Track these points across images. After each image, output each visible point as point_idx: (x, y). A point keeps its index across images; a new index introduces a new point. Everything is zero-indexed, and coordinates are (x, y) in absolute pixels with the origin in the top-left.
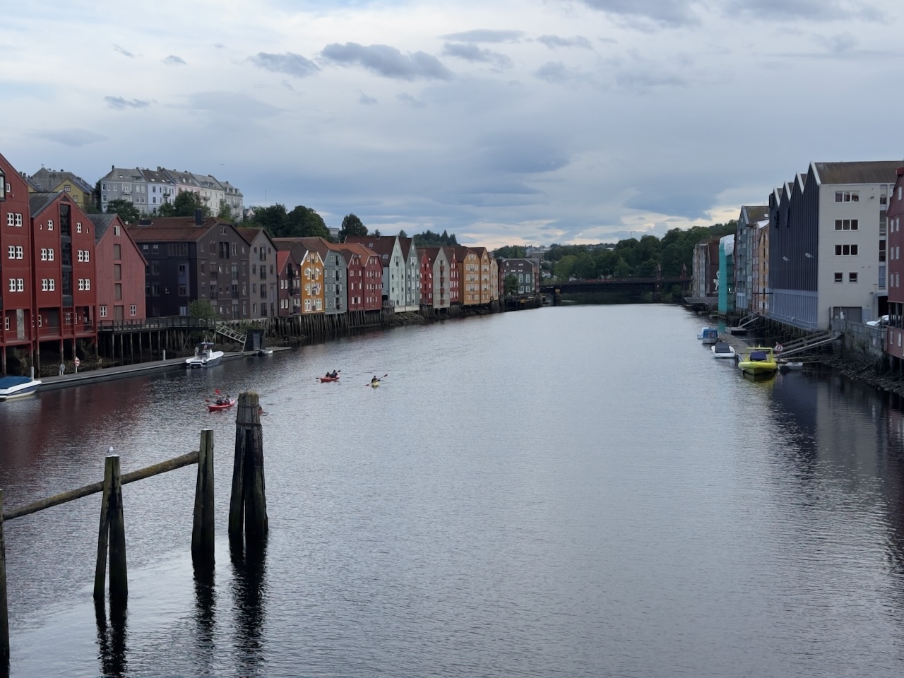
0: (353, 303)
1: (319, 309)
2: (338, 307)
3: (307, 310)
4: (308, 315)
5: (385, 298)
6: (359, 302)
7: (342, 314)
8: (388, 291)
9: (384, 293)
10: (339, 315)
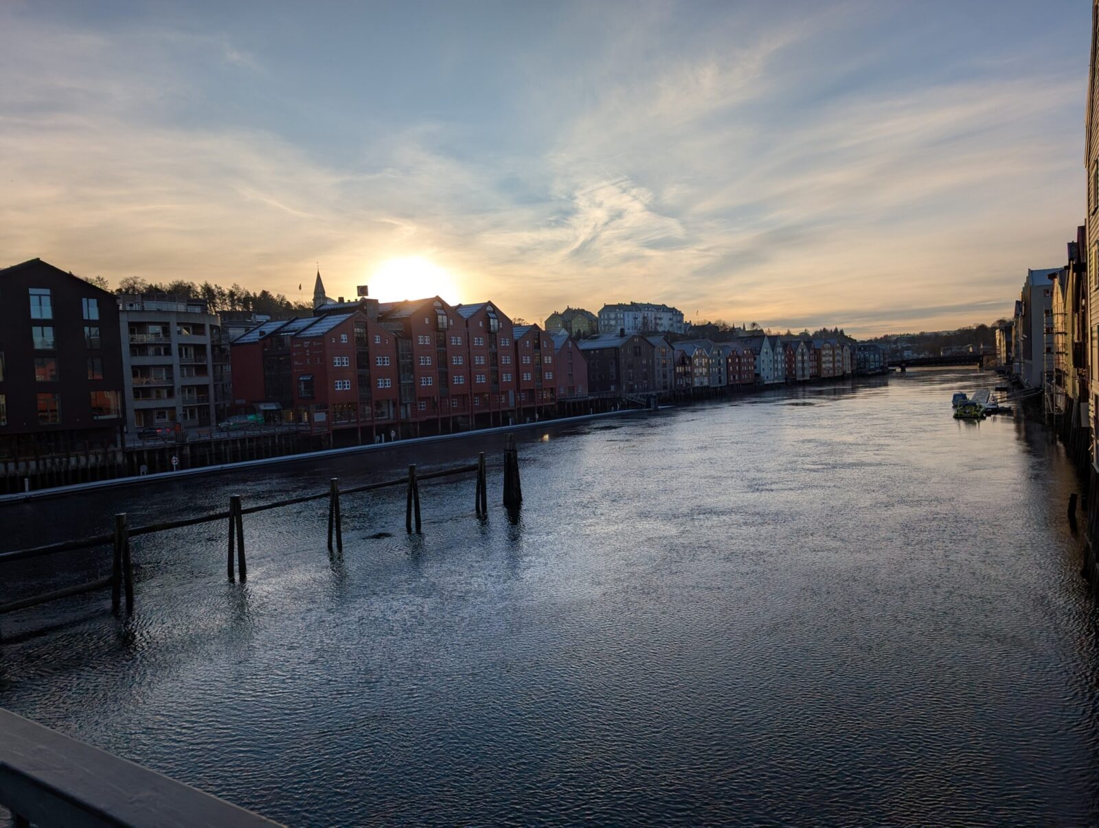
0: (732, 379)
1: (706, 384)
2: (720, 381)
3: (697, 385)
4: (697, 388)
5: (758, 375)
6: (737, 378)
7: (723, 387)
8: (760, 371)
9: (756, 371)
10: (721, 387)
